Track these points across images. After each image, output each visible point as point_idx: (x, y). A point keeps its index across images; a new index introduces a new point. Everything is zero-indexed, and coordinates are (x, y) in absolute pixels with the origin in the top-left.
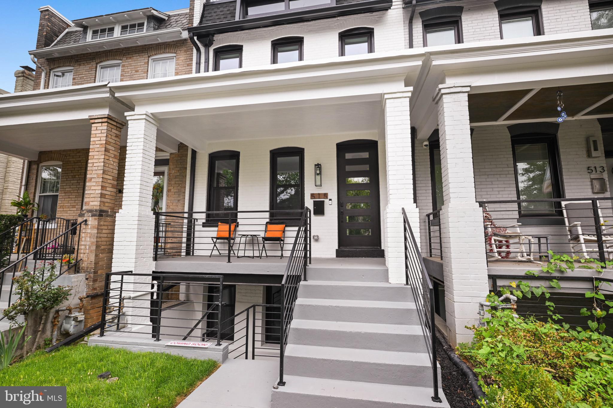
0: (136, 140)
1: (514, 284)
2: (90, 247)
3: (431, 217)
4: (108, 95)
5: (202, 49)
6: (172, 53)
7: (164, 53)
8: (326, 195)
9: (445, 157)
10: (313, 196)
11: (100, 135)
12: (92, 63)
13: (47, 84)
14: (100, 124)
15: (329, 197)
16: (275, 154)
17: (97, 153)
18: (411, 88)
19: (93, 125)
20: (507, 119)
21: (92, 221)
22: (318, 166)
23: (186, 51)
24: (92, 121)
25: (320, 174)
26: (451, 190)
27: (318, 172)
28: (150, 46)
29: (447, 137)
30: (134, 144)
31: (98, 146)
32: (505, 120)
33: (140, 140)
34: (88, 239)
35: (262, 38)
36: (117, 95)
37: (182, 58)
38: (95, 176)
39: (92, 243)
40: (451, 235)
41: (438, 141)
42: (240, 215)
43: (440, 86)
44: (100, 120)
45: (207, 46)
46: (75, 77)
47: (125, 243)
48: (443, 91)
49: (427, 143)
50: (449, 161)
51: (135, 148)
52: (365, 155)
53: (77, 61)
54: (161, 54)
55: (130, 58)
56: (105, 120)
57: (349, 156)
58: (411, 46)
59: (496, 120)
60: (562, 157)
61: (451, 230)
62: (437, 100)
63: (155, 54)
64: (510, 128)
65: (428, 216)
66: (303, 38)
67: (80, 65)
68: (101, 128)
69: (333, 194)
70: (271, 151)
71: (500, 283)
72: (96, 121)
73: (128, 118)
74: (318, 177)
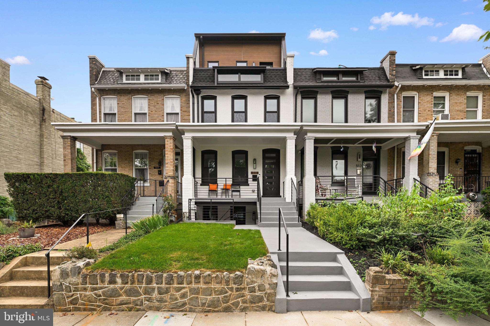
0: (188, 148)
1: (322, 201)
2: (171, 191)
3: (300, 182)
4: (175, 128)
5: (195, 96)
6: (178, 95)
7: (173, 95)
8: (257, 173)
9: (306, 161)
10: (252, 173)
11: (170, 144)
12: (129, 96)
13: (100, 105)
14: (169, 140)
15: (259, 174)
16: (235, 153)
17: (170, 152)
18: (296, 136)
19: (166, 140)
20: (331, 144)
21: (171, 181)
22: (255, 160)
23: (185, 96)
24: (166, 138)
25: (256, 163)
26: (307, 172)
27: (255, 162)
28: (165, 90)
29: (307, 154)
30: (187, 149)
31: (169, 149)
32: (330, 144)
33: (189, 148)
34: (170, 188)
35: (227, 94)
36: (179, 128)
37: (184, 99)
38: (170, 162)
39: (172, 189)
40: (306, 187)
41: (304, 151)
42: (218, 180)
43: (305, 136)
44: (170, 138)
45: (198, 94)
46: (118, 103)
47: (187, 189)
48: (306, 138)
49: (300, 152)
50: (307, 162)
51: (188, 151)
52: (274, 155)
53: (119, 93)
54: (171, 95)
55: (153, 95)
56: (172, 138)
57: (267, 155)
58: (296, 121)
59: (327, 144)
60: (349, 160)
61: (306, 185)
62: (304, 140)
63: (168, 95)
64: (332, 147)
65: (299, 182)
66: (247, 96)
67: (121, 96)
68: (170, 141)
69: (261, 172)
70: (232, 152)
71: (319, 201)
72: (167, 138)
73: (183, 138)
74: (255, 165)
